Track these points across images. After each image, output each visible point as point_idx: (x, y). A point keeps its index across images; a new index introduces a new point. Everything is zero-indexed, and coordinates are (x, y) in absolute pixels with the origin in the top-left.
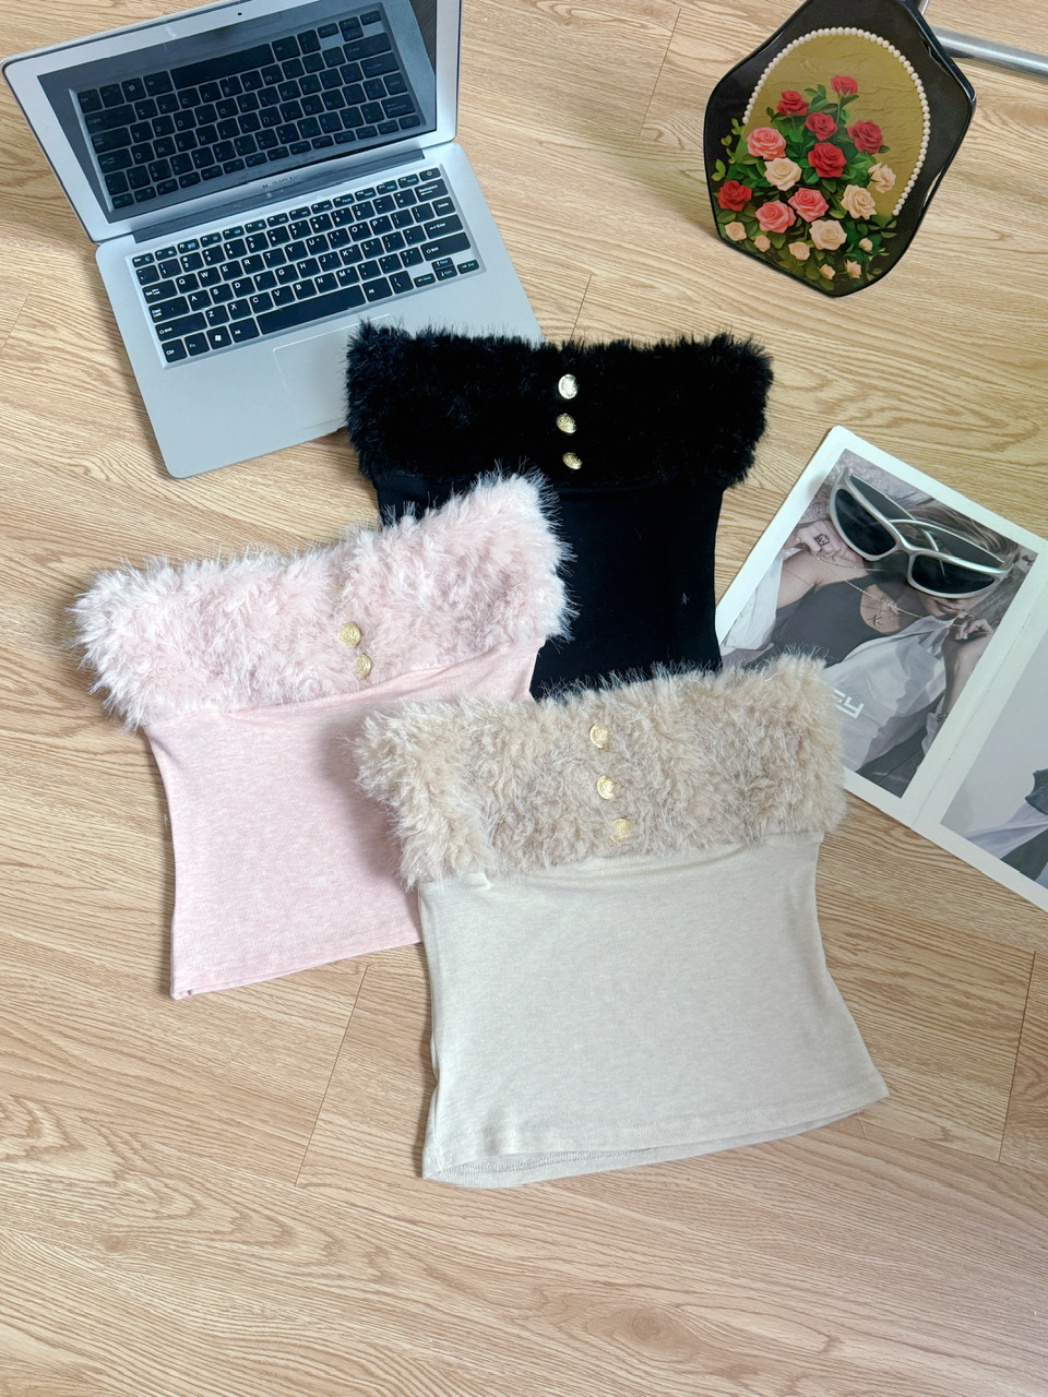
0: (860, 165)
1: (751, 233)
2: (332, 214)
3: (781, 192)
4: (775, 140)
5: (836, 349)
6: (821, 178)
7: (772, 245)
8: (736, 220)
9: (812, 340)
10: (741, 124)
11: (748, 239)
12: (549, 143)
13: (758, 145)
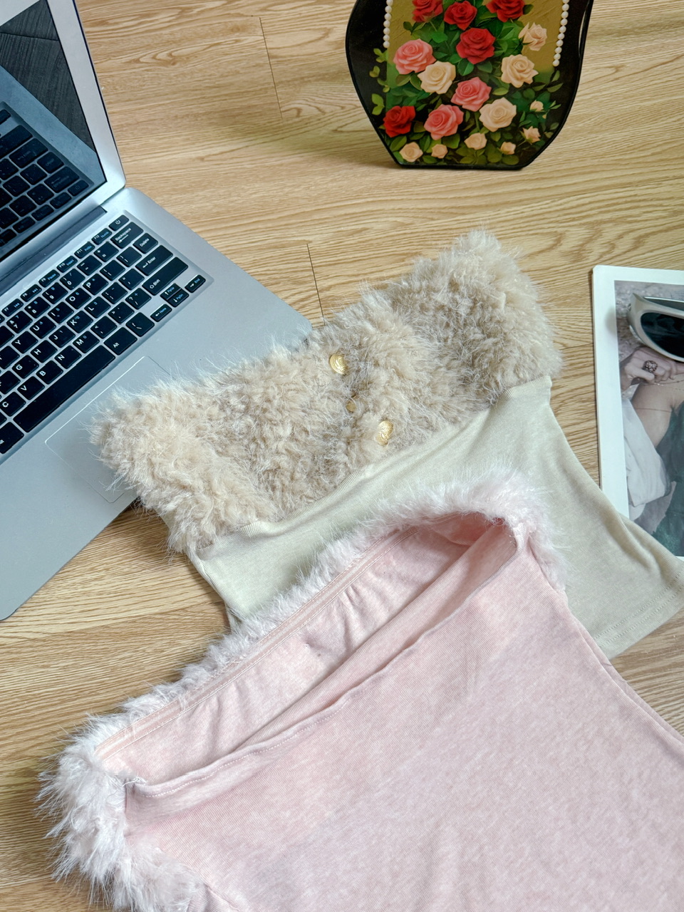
0: (509, 36)
1: (425, 148)
2: (44, 294)
3: (442, 95)
4: (421, 50)
5: (549, 207)
6: (475, 66)
7: (449, 149)
8: (409, 141)
9: (527, 210)
10: (383, 50)
11: (425, 154)
12: (209, 156)
13: (405, 62)
